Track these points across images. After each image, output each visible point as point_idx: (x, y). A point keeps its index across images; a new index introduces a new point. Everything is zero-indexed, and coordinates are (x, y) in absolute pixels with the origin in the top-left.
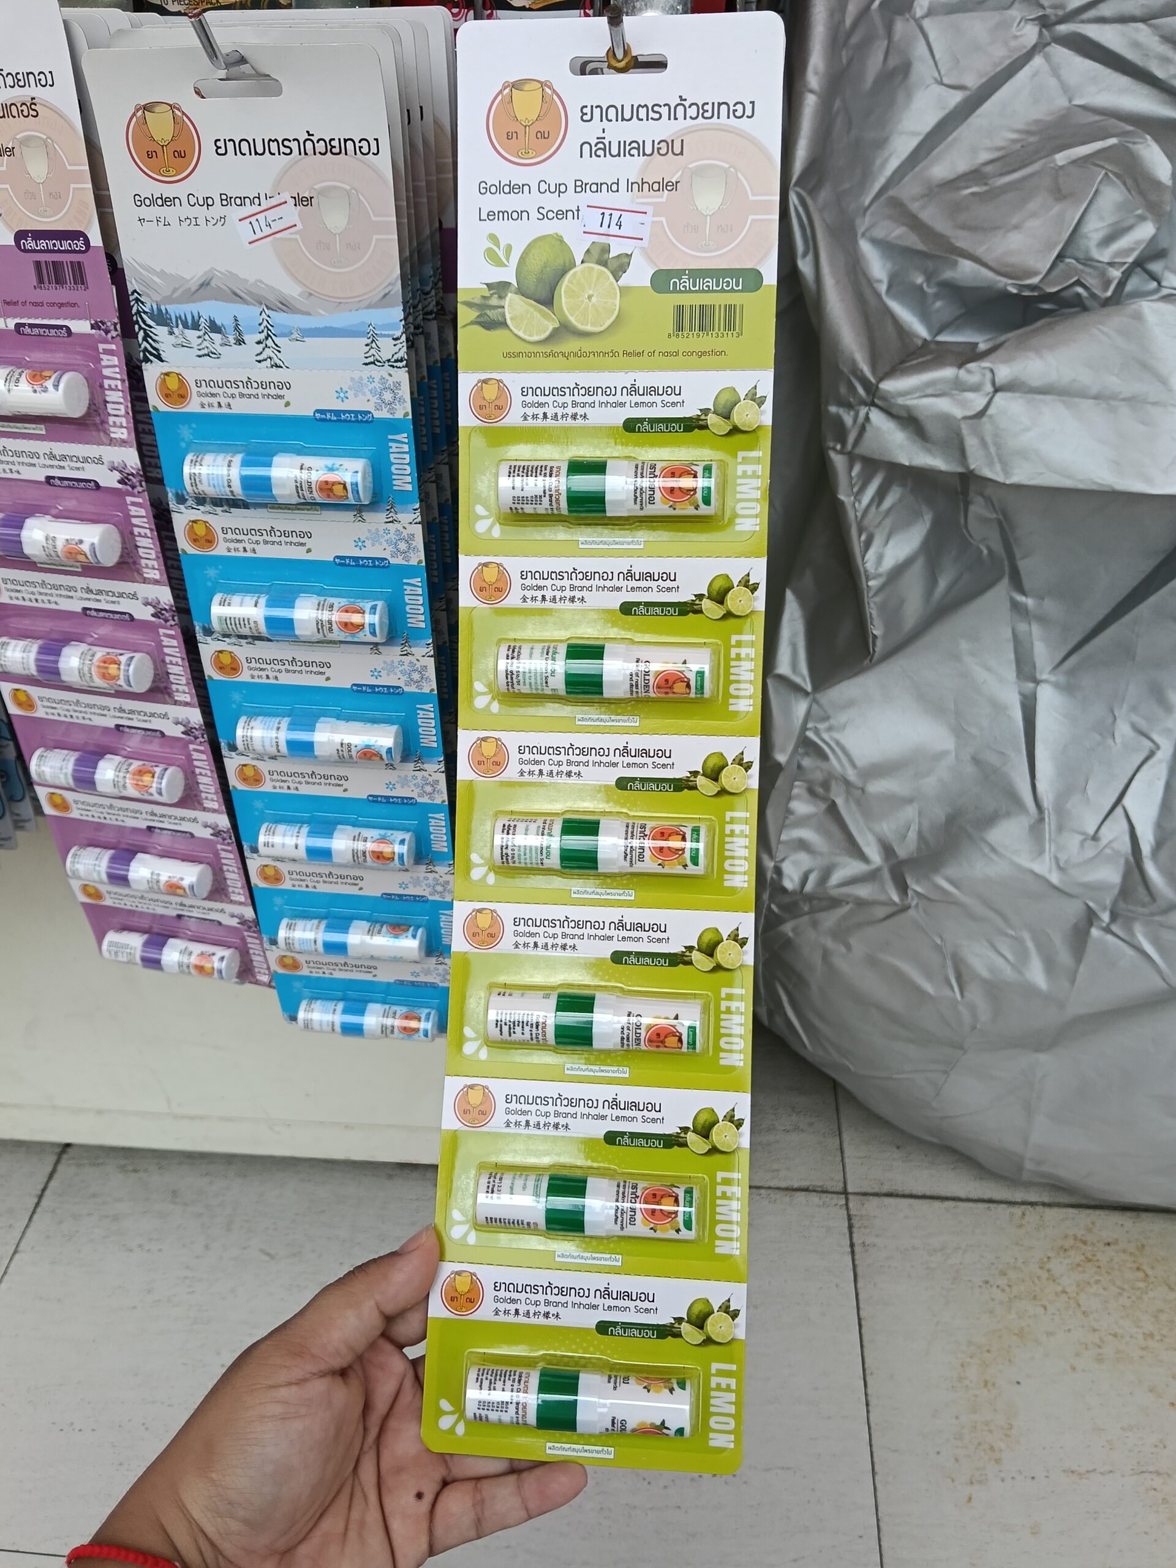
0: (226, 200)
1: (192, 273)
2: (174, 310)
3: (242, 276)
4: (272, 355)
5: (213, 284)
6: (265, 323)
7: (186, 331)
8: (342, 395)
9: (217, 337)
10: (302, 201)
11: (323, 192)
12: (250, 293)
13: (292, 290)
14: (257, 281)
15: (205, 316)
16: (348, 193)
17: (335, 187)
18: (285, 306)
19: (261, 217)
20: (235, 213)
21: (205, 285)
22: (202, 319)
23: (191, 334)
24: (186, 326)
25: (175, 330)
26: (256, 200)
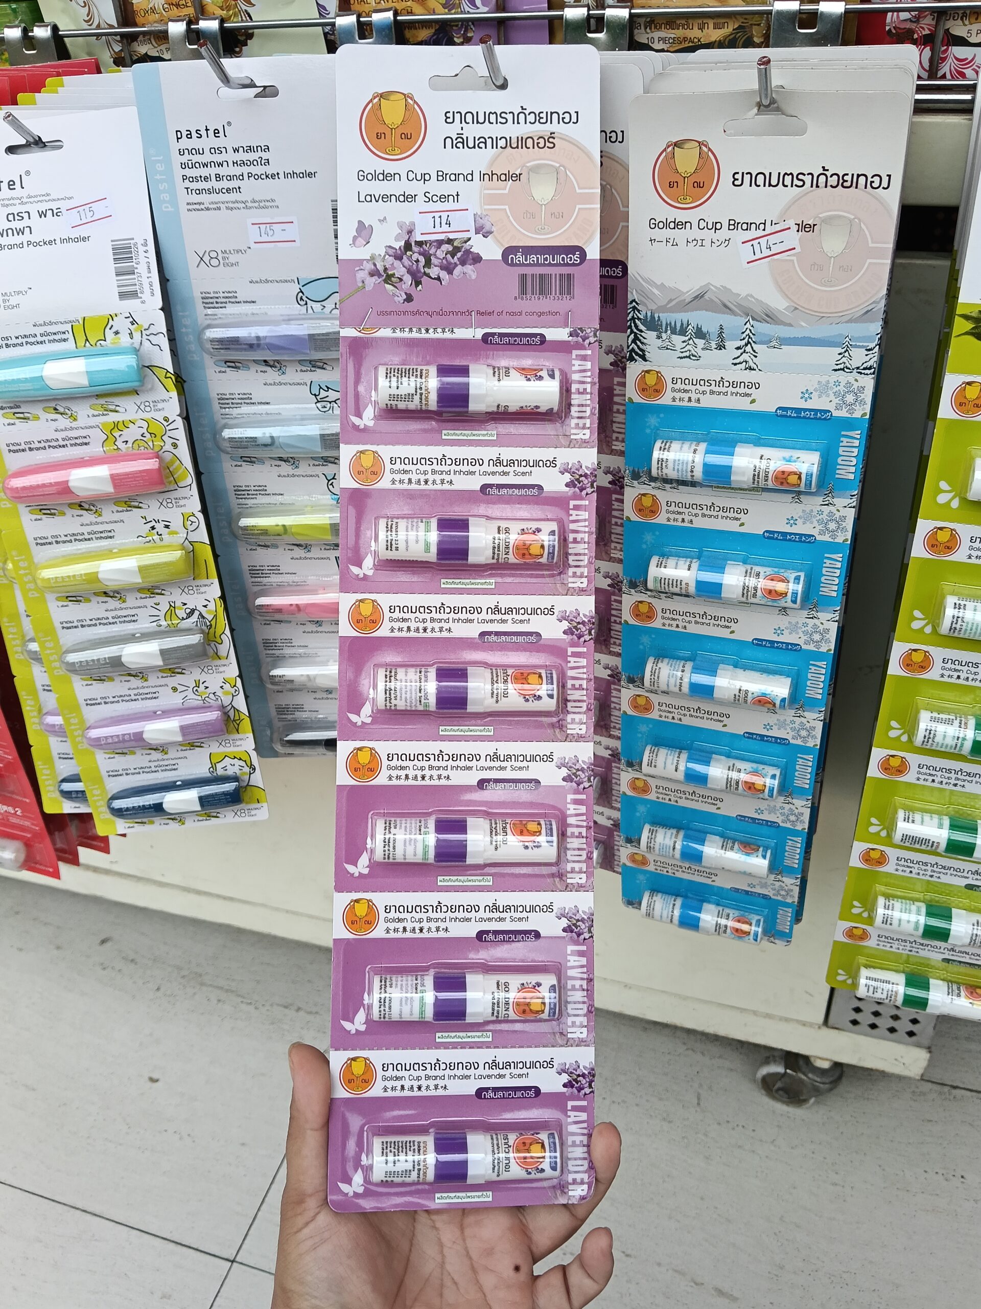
0: (734, 225)
1: (689, 286)
2: (665, 317)
3: (734, 291)
4: (748, 359)
5: (706, 297)
6: (748, 331)
7: (673, 336)
8: (806, 395)
9: (700, 343)
10: (804, 227)
11: (827, 221)
12: (739, 306)
13: (778, 303)
14: (748, 295)
15: (693, 324)
16: (851, 221)
17: (840, 217)
18: (770, 317)
19: (763, 241)
20: (740, 235)
21: (699, 297)
22: (690, 327)
23: (678, 340)
24: (674, 332)
25: (664, 336)
26: (762, 226)
